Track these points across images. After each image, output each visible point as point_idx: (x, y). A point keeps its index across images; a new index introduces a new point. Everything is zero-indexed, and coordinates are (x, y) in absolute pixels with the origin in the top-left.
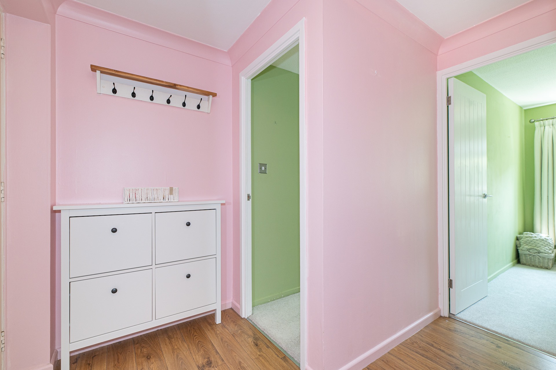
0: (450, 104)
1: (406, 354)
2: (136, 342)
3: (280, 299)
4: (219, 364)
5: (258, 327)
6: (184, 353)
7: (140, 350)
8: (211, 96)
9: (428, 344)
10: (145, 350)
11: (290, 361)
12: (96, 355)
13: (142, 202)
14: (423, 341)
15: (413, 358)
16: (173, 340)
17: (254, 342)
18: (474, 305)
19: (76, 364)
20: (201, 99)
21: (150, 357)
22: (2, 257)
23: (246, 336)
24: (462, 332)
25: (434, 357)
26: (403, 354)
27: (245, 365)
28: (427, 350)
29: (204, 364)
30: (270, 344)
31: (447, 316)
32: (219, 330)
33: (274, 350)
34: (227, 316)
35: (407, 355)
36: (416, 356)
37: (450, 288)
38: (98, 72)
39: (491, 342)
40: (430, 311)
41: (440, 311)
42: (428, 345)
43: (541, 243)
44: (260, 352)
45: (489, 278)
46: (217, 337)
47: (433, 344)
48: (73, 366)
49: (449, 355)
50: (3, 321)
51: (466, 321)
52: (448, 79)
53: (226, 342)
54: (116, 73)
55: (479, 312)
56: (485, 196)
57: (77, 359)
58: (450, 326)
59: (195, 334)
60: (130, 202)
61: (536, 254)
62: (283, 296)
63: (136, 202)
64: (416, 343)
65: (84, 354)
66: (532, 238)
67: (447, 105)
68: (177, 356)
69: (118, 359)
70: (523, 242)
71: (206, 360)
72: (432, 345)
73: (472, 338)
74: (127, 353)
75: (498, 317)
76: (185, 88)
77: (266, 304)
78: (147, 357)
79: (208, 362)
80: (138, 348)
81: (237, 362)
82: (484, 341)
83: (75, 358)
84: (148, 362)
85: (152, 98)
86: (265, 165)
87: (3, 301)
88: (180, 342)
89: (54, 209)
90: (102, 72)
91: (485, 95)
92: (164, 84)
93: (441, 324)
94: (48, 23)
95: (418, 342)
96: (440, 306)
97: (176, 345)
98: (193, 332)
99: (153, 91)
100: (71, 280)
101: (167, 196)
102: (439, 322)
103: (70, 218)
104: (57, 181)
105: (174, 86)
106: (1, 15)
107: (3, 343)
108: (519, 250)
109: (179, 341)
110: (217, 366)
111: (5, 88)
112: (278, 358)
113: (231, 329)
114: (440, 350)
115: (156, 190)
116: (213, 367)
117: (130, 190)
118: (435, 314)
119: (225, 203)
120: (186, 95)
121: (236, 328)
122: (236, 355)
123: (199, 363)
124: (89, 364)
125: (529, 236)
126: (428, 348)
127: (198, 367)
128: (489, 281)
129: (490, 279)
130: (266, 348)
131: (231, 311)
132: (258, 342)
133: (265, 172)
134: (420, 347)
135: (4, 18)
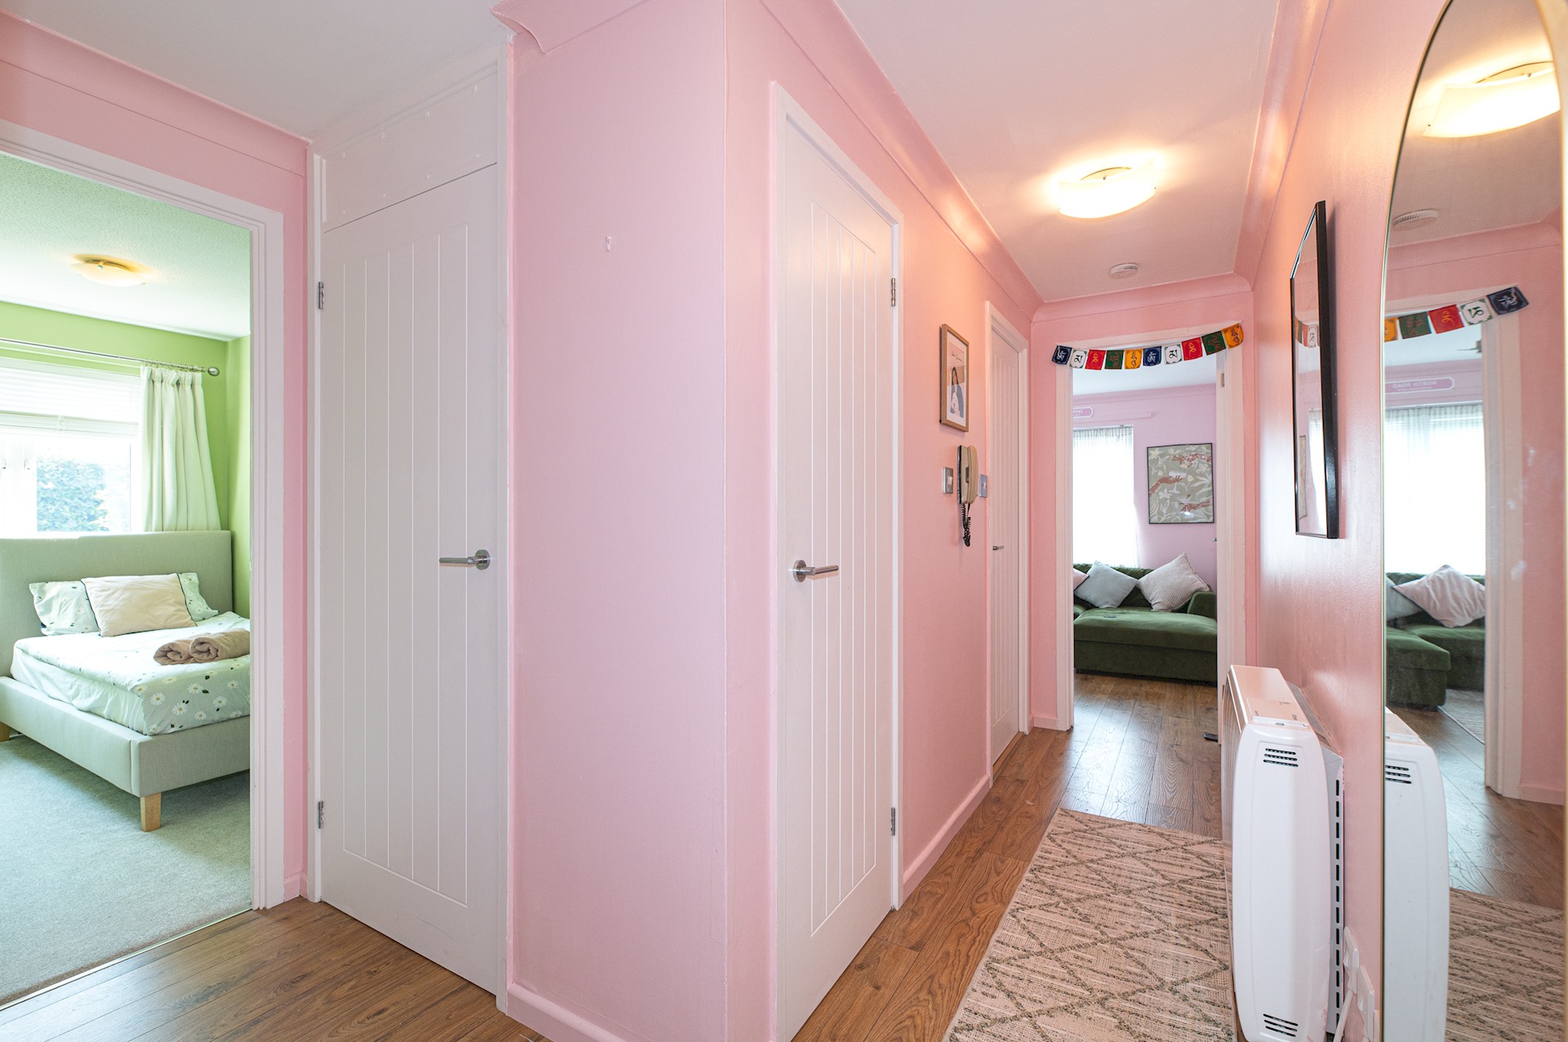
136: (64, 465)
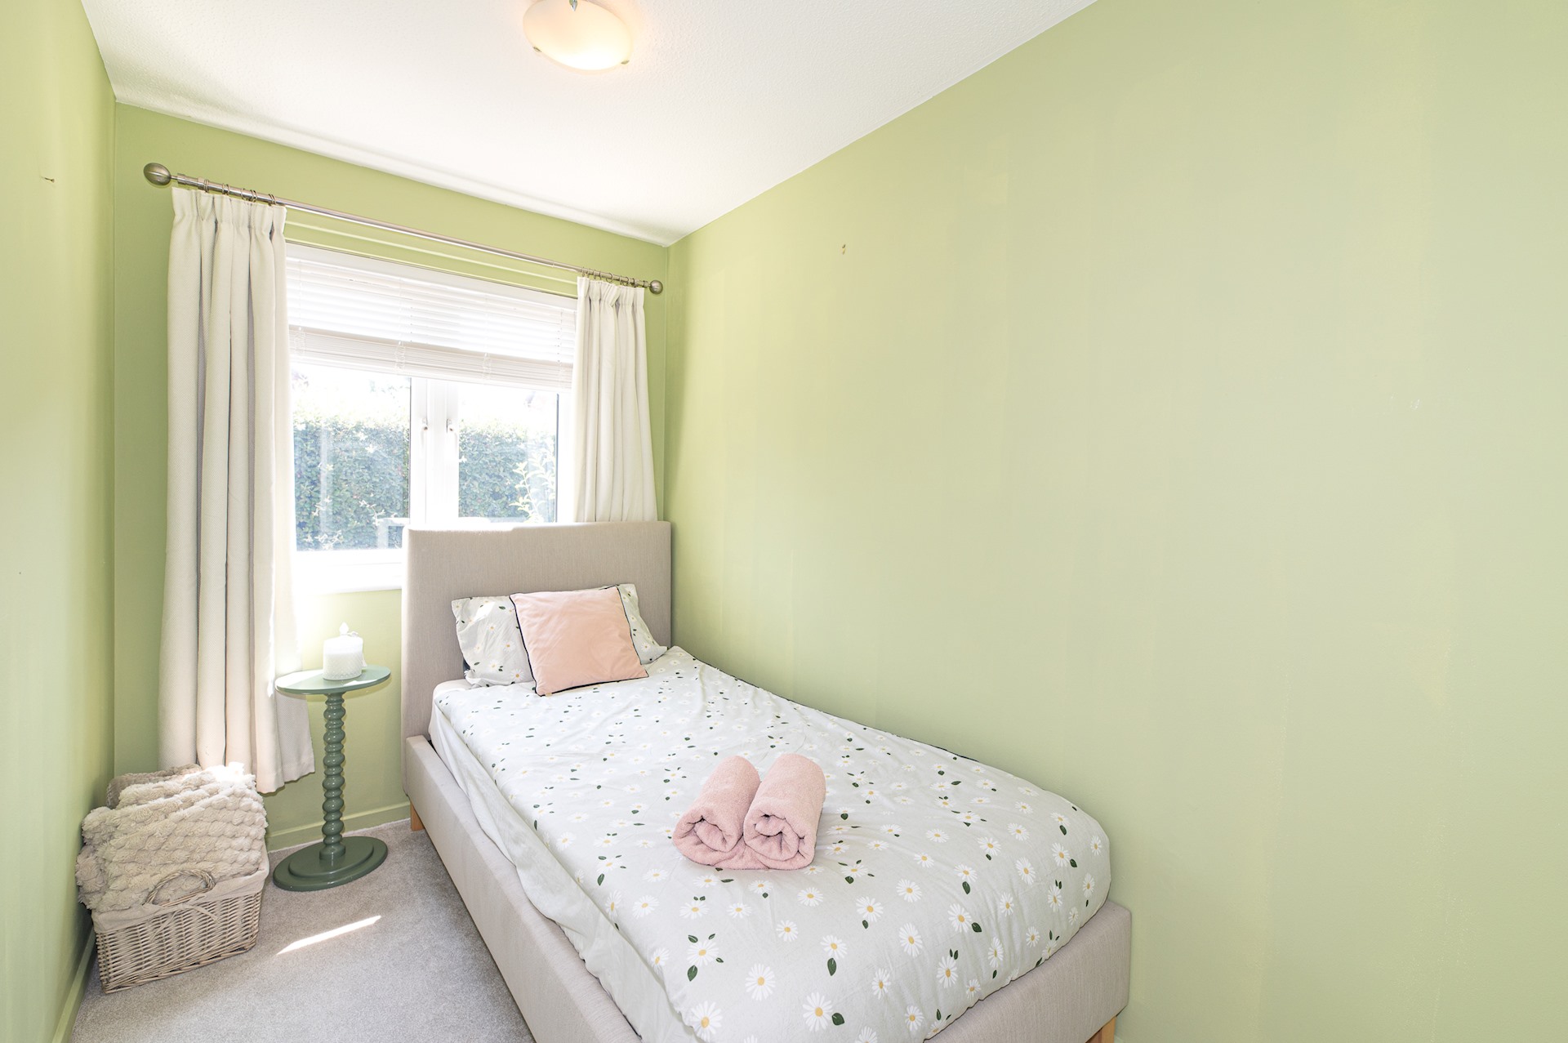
43: (216, 828)
61: (193, 900)
66: (173, 816)
70: (120, 855)
108: (96, 917)
125: (156, 809)
136: (474, 438)
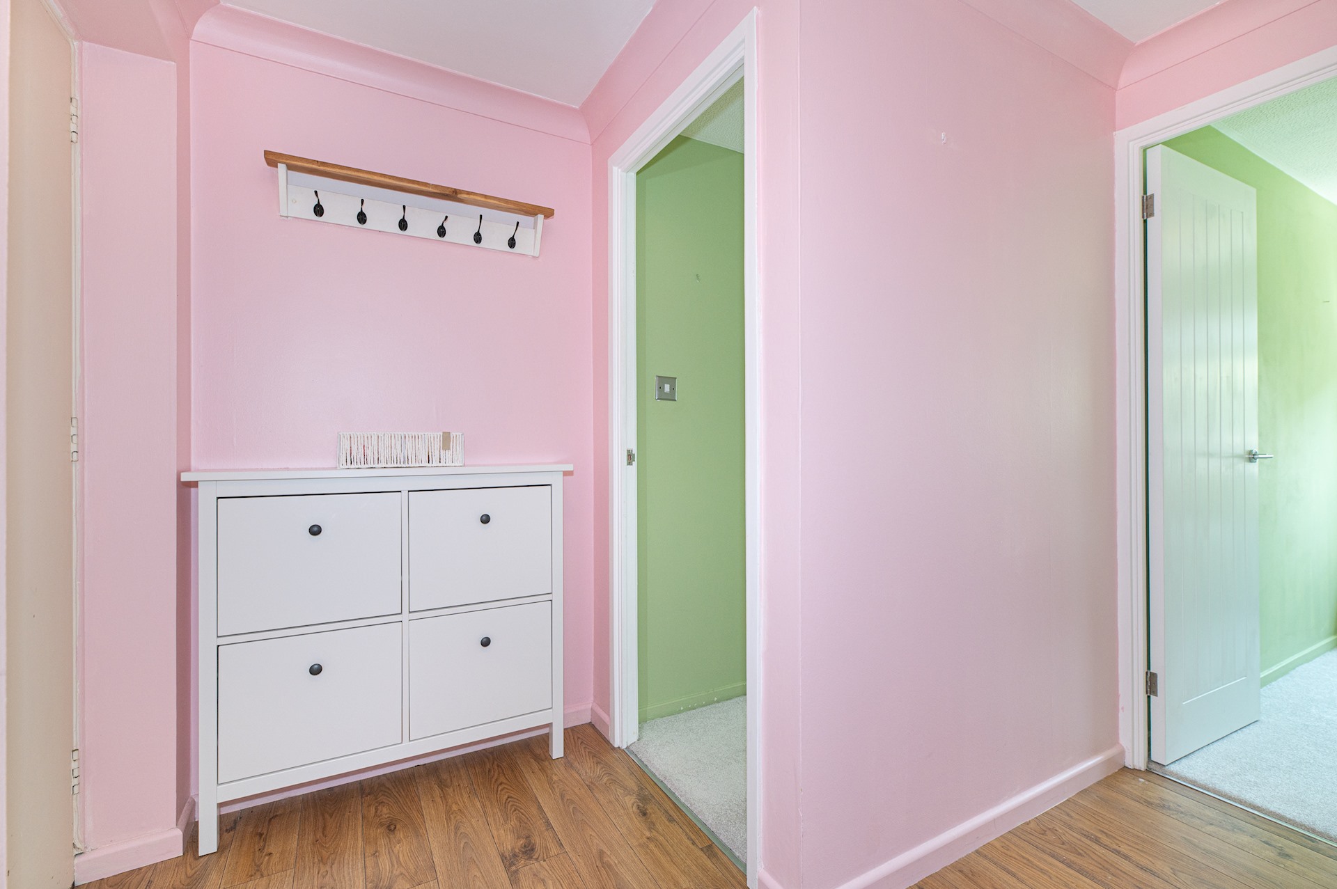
0: (1152, 215)
1: (1024, 858)
2: (367, 791)
3: (709, 707)
4: (552, 854)
5: (650, 770)
6: (473, 821)
7: (374, 809)
8: (541, 217)
9: (1087, 837)
10: (385, 810)
11: (723, 856)
12: (276, 816)
13: (380, 465)
14: (1071, 828)
15: (1042, 870)
16: (450, 790)
17: (638, 807)
18: (1218, 743)
19: (232, 833)
20: (518, 223)
21: (395, 828)
22: (74, 584)
23: (620, 791)
24: (1183, 810)
25: (1099, 870)
26: (1016, 857)
27: (613, 860)
28: (1081, 852)
29: (517, 851)
30: (677, 813)
31: (1143, 768)
32: (559, 773)
33: (684, 827)
34: (580, 741)
35: (1025, 861)
36: (1050, 864)
37: (1151, 696)
38: (282, 168)
39: (1264, 842)
40: (1095, 752)
41: (1122, 753)
42: (1083, 839)
44: (650, 829)
45: (1264, 675)
46: (552, 788)
47: (1100, 838)
48: (227, 836)
49: (1143, 868)
50: (76, 727)
51: (1194, 782)
52: (1145, 151)
53: (572, 802)
54: (321, 168)
55: (1235, 760)
56: (1252, 457)
57: (235, 822)
58: (1149, 793)
59: (502, 779)
60: (353, 466)
62: (716, 699)
63: (366, 466)
64: (1053, 832)
65: (251, 810)
67: (1143, 217)
68: (457, 828)
69: (324, 828)
71: (522, 842)
72: (1097, 841)
73: (1209, 829)
74: (344, 815)
75: (1288, 776)
76: (479, 198)
77: (673, 716)
78: (389, 826)
79: (525, 846)
80: (369, 806)
81: (594, 851)
82: (1245, 839)
83: (233, 818)
84: (389, 838)
85: (403, 225)
86: (672, 381)
87: (77, 682)
88: (465, 796)
89: (182, 480)
90: (290, 167)
91: (1254, 190)
92: (430, 189)
93: (1125, 786)
94: (169, 59)
95: (1058, 829)
96: (1124, 741)
97: (457, 803)
98: (496, 775)
99: (404, 207)
100: (221, 641)
101: (437, 453)
102: (1118, 781)
103: (219, 500)
104: (192, 418)
105: (452, 195)
106: (72, 46)
107: (76, 775)
109: (464, 793)
110: (545, 858)
111: (80, 208)
112: (693, 847)
113: (586, 773)
114: (1118, 853)
115: (411, 437)
116: (537, 859)
117: (352, 439)
118: (1109, 762)
119: (572, 472)
120: (481, 216)
121: (598, 771)
122: (593, 834)
123: (505, 849)
124: (261, 835)
126: (1087, 847)
127: (503, 857)
128: (1265, 682)
129: (1265, 677)
130: (667, 822)
131: (590, 730)
132: (648, 807)
133: (671, 397)
134: (1063, 844)
135: (77, 53)
